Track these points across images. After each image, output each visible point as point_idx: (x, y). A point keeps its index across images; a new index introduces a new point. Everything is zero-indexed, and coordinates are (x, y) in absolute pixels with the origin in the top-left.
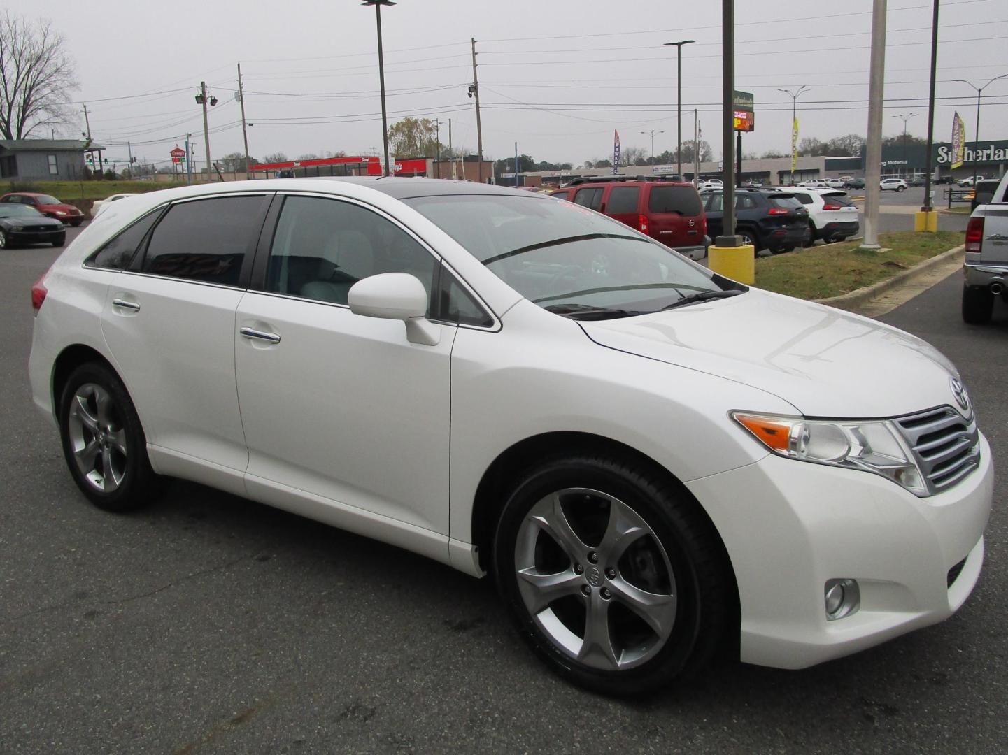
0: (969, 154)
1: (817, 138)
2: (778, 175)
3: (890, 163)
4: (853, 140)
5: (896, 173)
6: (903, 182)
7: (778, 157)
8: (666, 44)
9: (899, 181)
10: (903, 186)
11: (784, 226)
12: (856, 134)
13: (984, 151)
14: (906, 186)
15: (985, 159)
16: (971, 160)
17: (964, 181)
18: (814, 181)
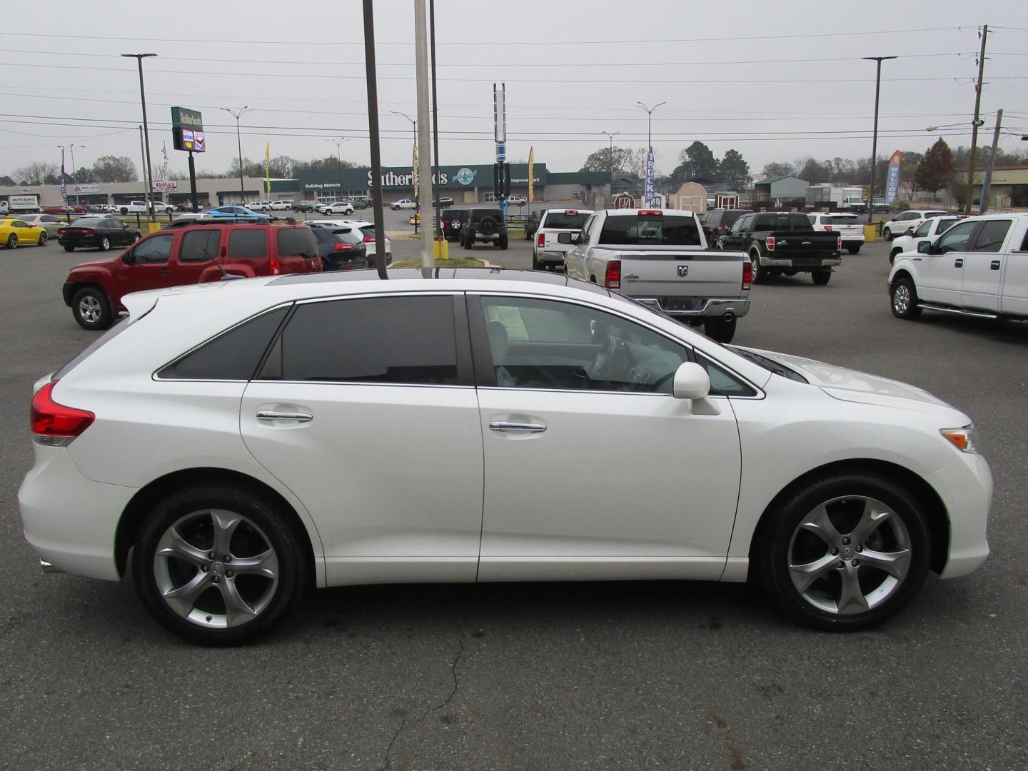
0: (394, 178)
1: (249, 159)
2: (217, 197)
3: (326, 186)
4: (285, 162)
5: (332, 195)
6: (350, 206)
7: (212, 177)
8: (124, 56)
9: (347, 205)
10: (350, 210)
11: (350, 261)
12: (287, 155)
13: (407, 176)
14: (353, 209)
15: (407, 183)
16: (396, 184)
17: (396, 204)
18: (258, 204)
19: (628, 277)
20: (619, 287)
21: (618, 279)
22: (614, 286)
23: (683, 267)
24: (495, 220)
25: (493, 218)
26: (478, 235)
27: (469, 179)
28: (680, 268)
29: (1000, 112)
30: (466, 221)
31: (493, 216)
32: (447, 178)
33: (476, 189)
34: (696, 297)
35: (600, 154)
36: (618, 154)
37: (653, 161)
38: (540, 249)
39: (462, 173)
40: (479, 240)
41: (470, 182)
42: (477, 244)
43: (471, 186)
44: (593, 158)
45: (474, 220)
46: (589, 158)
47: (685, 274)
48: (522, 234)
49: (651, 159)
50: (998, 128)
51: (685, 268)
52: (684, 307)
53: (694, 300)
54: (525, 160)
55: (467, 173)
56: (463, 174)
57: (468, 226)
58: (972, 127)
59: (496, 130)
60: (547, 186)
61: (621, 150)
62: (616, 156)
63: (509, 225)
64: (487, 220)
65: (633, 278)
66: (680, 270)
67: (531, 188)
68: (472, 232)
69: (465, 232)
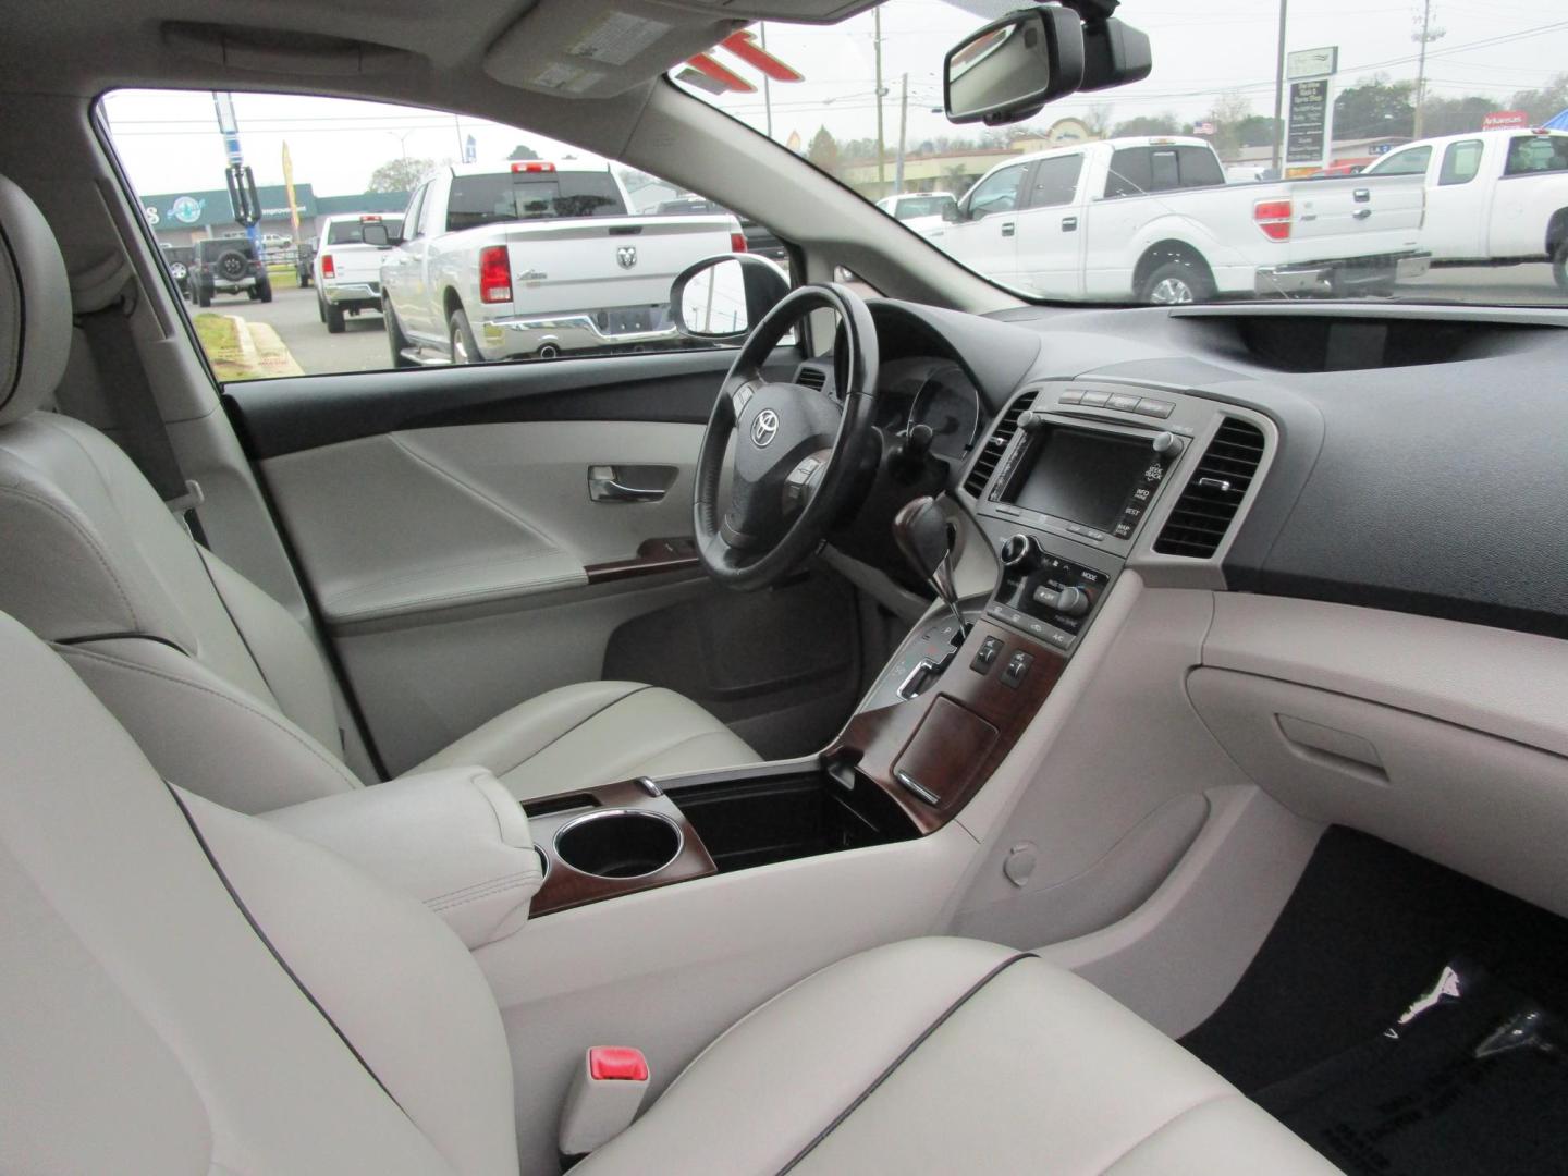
19: (522, 279)
20: (511, 300)
21: (508, 283)
22: (502, 297)
23: (627, 249)
24: (243, 256)
25: (240, 254)
26: (219, 283)
27: (194, 213)
28: (623, 252)
29: (905, 77)
30: (193, 262)
31: (241, 251)
32: (157, 213)
33: (208, 228)
34: (655, 306)
35: (389, 169)
36: (414, 167)
37: (474, 156)
38: (327, 281)
39: (180, 205)
40: (221, 290)
41: (197, 218)
42: (218, 298)
43: (201, 224)
44: (380, 175)
45: (207, 259)
46: (375, 176)
47: (631, 263)
48: (294, 278)
49: (471, 153)
50: (905, 98)
51: (631, 251)
52: (638, 326)
53: (653, 311)
54: (279, 181)
55: (190, 205)
56: (182, 206)
57: (198, 270)
58: (875, 96)
59: (218, 114)
60: (319, 217)
61: (417, 162)
62: (412, 170)
63: (269, 268)
64: (229, 257)
65: (535, 279)
66: (622, 256)
67: (296, 221)
68: (207, 277)
69: (195, 281)
